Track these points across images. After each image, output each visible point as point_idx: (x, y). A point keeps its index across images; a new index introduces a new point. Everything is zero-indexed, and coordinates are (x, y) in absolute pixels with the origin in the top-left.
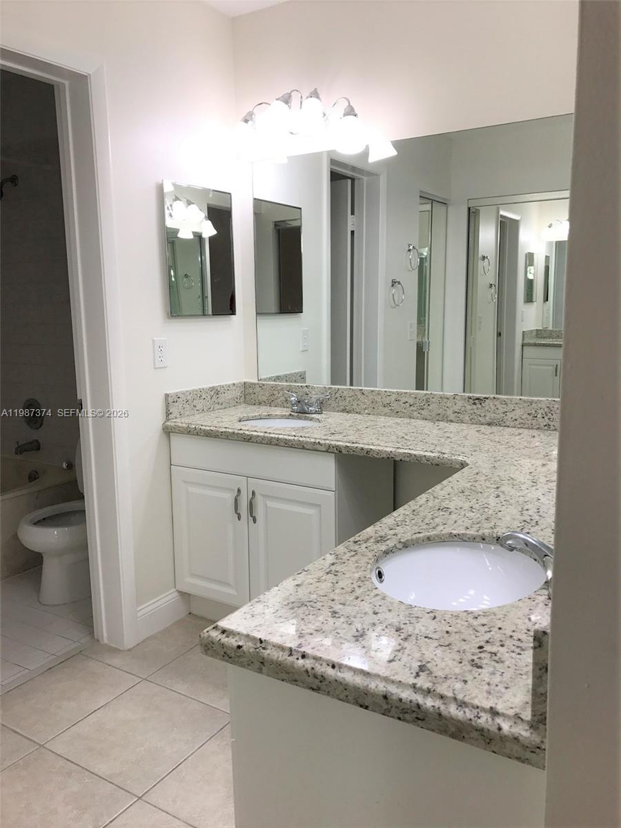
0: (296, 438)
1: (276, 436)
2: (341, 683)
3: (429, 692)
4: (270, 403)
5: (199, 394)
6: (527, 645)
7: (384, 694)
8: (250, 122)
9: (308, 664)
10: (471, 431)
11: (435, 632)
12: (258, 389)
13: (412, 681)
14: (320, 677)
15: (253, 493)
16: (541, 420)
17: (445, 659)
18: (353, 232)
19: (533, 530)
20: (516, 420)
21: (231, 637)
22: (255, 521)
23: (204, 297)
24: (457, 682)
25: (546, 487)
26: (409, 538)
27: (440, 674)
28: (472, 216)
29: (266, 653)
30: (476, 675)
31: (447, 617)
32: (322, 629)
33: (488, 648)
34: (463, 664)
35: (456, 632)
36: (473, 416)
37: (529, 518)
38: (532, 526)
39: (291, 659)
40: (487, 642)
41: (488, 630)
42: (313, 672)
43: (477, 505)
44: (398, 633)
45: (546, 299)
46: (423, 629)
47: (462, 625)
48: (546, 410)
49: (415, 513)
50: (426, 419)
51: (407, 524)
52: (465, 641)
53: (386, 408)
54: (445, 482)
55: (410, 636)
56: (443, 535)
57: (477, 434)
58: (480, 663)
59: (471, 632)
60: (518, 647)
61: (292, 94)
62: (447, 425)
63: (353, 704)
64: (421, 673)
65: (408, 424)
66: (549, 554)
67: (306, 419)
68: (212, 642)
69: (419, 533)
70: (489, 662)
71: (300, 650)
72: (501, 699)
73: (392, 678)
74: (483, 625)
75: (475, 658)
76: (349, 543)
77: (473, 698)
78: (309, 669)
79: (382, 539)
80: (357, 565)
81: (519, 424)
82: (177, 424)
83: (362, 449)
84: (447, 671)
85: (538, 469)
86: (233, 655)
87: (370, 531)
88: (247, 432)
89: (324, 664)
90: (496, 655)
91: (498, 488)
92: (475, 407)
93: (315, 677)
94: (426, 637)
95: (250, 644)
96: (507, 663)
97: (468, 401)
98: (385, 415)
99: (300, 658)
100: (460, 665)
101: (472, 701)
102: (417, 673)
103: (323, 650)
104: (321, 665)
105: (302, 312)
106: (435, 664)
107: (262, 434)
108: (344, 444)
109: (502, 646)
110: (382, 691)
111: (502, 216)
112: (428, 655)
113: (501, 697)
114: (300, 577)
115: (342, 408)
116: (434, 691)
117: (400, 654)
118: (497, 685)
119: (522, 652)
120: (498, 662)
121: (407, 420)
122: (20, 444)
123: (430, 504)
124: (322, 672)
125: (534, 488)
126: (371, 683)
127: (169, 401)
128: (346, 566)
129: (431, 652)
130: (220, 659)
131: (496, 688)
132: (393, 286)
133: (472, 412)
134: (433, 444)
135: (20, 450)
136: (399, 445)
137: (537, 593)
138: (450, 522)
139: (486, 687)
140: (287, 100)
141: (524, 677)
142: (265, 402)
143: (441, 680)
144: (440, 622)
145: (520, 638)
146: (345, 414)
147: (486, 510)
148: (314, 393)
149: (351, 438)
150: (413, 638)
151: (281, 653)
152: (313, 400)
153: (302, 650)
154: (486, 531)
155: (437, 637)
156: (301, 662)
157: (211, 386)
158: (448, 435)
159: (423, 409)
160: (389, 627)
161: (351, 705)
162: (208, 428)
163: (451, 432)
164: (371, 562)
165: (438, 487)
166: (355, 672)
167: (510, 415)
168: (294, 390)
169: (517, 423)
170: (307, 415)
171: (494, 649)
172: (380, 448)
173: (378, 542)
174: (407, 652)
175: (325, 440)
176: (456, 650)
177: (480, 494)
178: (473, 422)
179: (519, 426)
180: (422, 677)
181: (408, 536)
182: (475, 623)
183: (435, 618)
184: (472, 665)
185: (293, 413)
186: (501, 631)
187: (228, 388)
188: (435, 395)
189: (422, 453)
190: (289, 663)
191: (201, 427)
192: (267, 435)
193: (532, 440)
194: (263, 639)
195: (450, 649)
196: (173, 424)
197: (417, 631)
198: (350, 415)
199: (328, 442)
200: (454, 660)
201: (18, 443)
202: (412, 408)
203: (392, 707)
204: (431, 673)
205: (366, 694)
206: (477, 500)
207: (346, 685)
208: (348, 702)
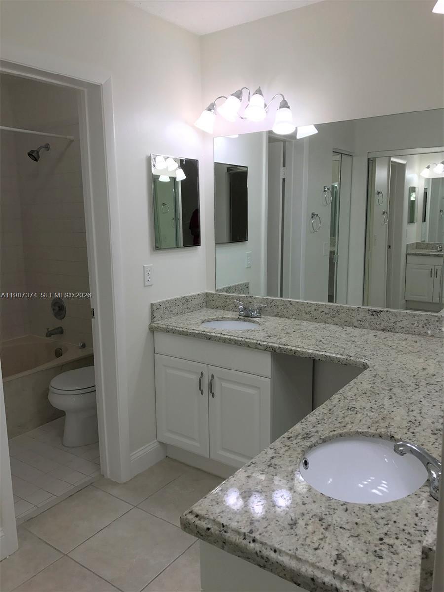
0: (243, 339)
1: (229, 337)
2: (281, 565)
3: (344, 578)
4: (224, 308)
5: (174, 302)
6: (415, 539)
7: (312, 577)
8: (212, 111)
9: (256, 547)
10: (370, 336)
11: (348, 523)
12: (215, 298)
13: (332, 568)
14: (265, 558)
15: (212, 376)
16: (421, 328)
17: (355, 549)
18: (284, 179)
19: (417, 430)
20: (403, 328)
21: (202, 520)
22: (213, 396)
23: (176, 219)
24: (365, 571)
25: (426, 389)
26: (327, 435)
27: (352, 562)
28: (371, 164)
29: (228, 535)
30: (378, 565)
31: (356, 510)
32: (266, 517)
33: (386, 540)
34: (368, 554)
35: (363, 524)
36: (372, 324)
37: (414, 418)
38: (416, 427)
39: (244, 542)
40: (386, 534)
41: (386, 523)
42: (261, 554)
43: (376, 406)
44: (321, 522)
45: (424, 220)
46: (339, 520)
47: (367, 518)
48: (426, 321)
49: (331, 412)
50: (337, 324)
51: (325, 422)
52: (369, 532)
53: (308, 315)
54: (352, 383)
55: (329, 526)
56: (351, 432)
57: (375, 339)
58: (381, 553)
59: (374, 524)
60: (408, 540)
61: (243, 91)
62: (352, 329)
63: (290, 581)
64: (338, 561)
65: (324, 328)
66: (432, 462)
67: (250, 321)
68: (189, 523)
69: (334, 430)
70: (388, 554)
71: (251, 535)
72: (397, 588)
73: (317, 564)
74: (383, 518)
75: (377, 548)
76: (284, 439)
77: (376, 586)
78: (258, 552)
79: (307, 436)
80: (290, 459)
81: (405, 331)
82: (159, 325)
83: (291, 350)
84: (357, 560)
85: (420, 373)
86: (203, 534)
87: (298, 427)
88: (208, 334)
89: (269, 548)
90: (392, 547)
91: (390, 390)
92: (373, 317)
93: (262, 557)
94: (341, 528)
95: (216, 527)
96: (401, 555)
97: (368, 313)
98: (307, 320)
99: (251, 542)
100: (367, 555)
101: (376, 589)
102: (336, 561)
103: (268, 536)
104: (266, 549)
105: (247, 241)
106: (348, 553)
107: (218, 335)
108: (278, 346)
109: (397, 538)
110: (310, 575)
111: (392, 162)
112: (344, 545)
113: (397, 586)
114: (249, 469)
115: (276, 313)
116: (348, 578)
117: (322, 542)
118: (394, 575)
119: (411, 545)
120: (394, 554)
121: (323, 325)
122: (49, 330)
123: (342, 404)
124: (267, 555)
125: (417, 390)
126: (302, 568)
127: (154, 308)
128: (283, 460)
129: (346, 542)
130: (195, 536)
131: (394, 577)
132: (312, 217)
133: (371, 320)
134: (342, 347)
135: (50, 334)
136: (318, 348)
137: (422, 490)
138: (357, 421)
139: (386, 576)
140: (238, 95)
141: (413, 568)
142: (220, 307)
143: (353, 569)
144: (351, 513)
145: (410, 532)
146: (278, 318)
147: (382, 410)
148: (255, 302)
149: (283, 341)
150: (331, 528)
151: (238, 536)
152: (255, 307)
153: (253, 535)
154: (383, 430)
155: (349, 528)
156: (252, 545)
157: (183, 296)
158: (353, 339)
159: (335, 317)
160: (314, 517)
161: (288, 582)
162: (181, 329)
163: (356, 336)
164: (300, 456)
165: (347, 388)
166: (290, 557)
167: (398, 324)
168: (241, 299)
169: (404, 330)
170: (251, 319)
171: (391, 541)
172: (305, 350)
173: (304, 438)
174: (328, 540)
175: (264, 342)
176: (363, 541)
177: (377, 395)
178: (371, 328)
179: (405, 332)
180: (339, 565)
181: (326, 434)
182: (377, 516)
183: (347, 510)
184: (375, 556)
185: (240, 317)
186: (396, 525)
187: (194, 297)
188: (344, 307)
189: (334, 355)
190: (244, 546)
191: (176, 328)
192: (222, 336)
193: (414, 345)
194: (225, 524)
195: (359, 539)
196: (156, 325)
197: (334, 522)
198: (281, 319)
199: (266, 343)
200: (362, 550)
201: (48, 329)
202: (327, 316)
203: (317, 587)
204: (346, 561)
205: (299, 575)
206: (376, 401)
207: (284, 567)
208: (286, 579)
